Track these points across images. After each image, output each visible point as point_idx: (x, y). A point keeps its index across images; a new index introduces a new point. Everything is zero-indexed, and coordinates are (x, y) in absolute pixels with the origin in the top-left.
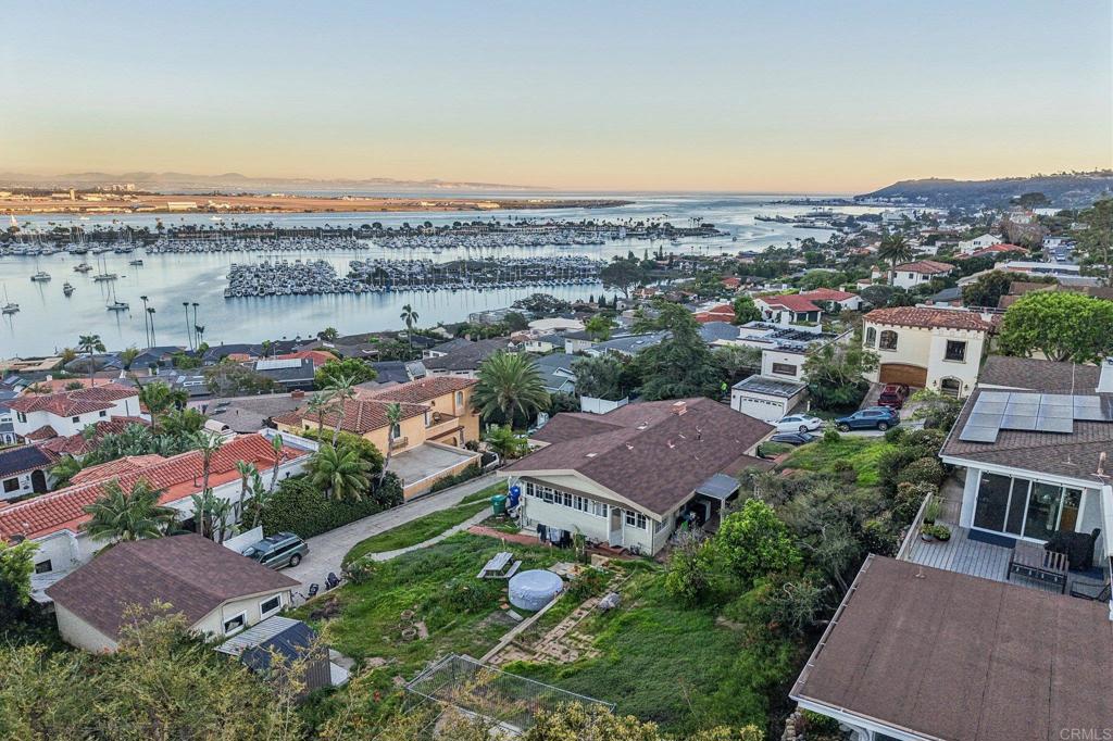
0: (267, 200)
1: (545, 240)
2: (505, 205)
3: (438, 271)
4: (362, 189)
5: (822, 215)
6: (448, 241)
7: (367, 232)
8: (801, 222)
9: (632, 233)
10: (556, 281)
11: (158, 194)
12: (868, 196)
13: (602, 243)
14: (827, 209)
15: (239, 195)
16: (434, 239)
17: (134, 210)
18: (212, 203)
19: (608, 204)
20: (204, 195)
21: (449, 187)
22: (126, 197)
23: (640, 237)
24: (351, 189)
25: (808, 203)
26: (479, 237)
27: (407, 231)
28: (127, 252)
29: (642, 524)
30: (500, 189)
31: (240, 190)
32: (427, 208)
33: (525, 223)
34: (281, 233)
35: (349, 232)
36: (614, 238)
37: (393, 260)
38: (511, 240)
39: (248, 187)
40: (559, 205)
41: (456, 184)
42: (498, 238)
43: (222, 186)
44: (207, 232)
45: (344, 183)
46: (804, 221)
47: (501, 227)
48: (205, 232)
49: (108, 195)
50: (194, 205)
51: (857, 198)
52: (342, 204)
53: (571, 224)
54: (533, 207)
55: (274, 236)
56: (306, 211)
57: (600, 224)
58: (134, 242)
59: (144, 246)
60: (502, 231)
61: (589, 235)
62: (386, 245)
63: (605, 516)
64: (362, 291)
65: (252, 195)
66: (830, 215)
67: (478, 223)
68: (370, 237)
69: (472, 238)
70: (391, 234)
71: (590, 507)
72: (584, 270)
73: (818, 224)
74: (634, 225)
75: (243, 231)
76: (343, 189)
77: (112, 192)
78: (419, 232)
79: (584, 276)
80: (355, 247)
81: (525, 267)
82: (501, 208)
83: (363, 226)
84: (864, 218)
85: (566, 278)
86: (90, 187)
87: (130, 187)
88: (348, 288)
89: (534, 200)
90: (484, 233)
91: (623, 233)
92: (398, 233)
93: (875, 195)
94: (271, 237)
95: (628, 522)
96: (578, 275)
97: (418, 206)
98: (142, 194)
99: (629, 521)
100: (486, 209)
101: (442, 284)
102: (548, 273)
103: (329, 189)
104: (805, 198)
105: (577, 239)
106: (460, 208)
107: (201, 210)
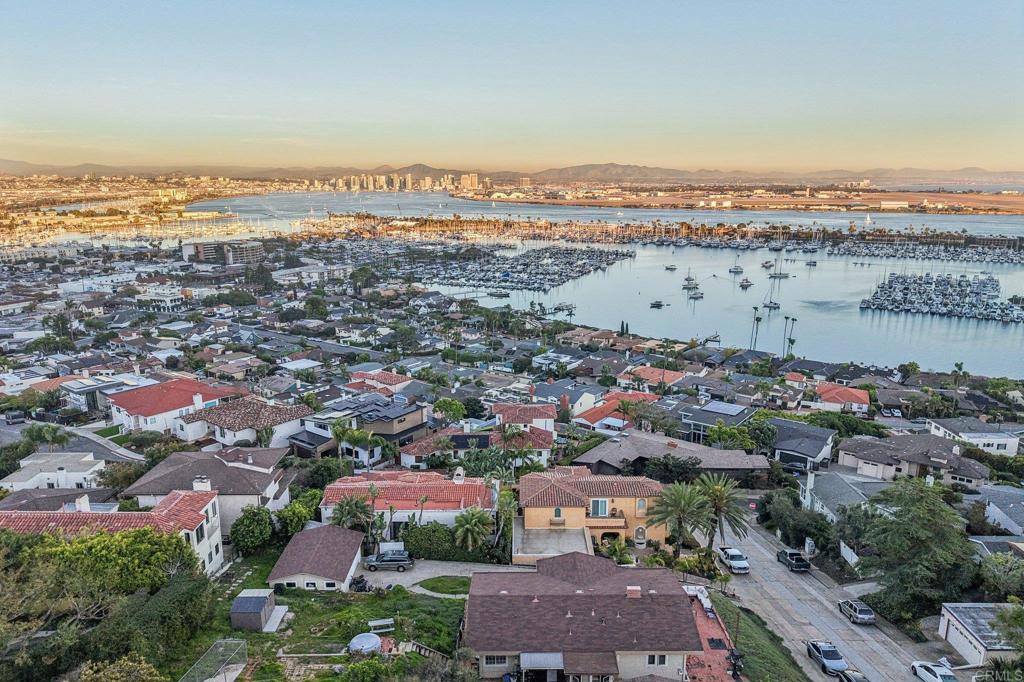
0: (992, 199)
11: (882, 192)
15: (964, 192)
17: (849, 208)
18: (927, 202)
20: (927, 192)
22: (852, 194)
28: (812, 251)
49: (838, 193)
50: (905, 205)
59: (830, 247)
65: (979, 192)
77: (843, 189)
86: (829, 184)
87: (862, 185)
98: (869, 191)
107: (909, 209)
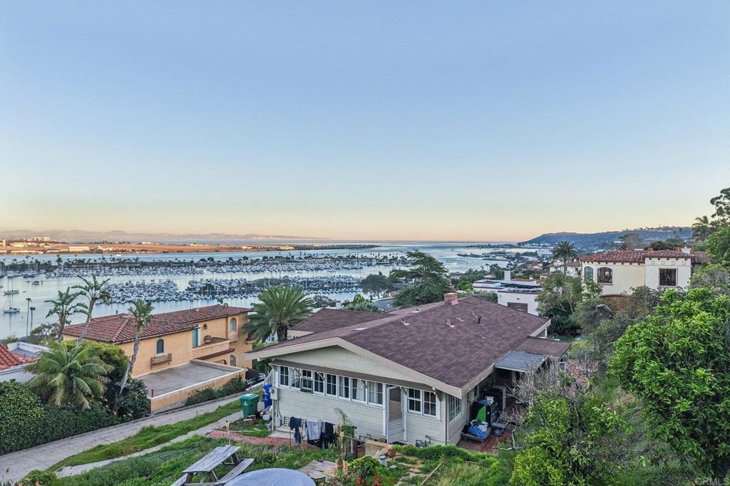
0: (138, 246)
1: (324, 267)
2: (297, 248)
3: (250, 285)
4: (203, 240)
5: (500, 253)
6: (258, 268)
7: (203, 264)
8: (486, 257)
9: (380, 262)
10: (331, 290)
11: (65, 243)
12: (526, 243)
13: (361, 268)
14: (502, 250)
15: (120, 243)
16: (249, 267)
17: (45, 252)
18: (100, 247)
19: (365, 247)
20: (96, 243)
21: (262, 238)
22: (42, 245)
23: (385, 265)
24: (195, 240)
25: (489, 246)
26: (280, 265)
27: (231, 263)
28: (32, 276)
29: (430, 409)
30: (295, 239)
31: (122, 240)
32: (246, 250)
33: (310, 256)
34: (144, 264)
35: (191, 263)
36: (369, 265)
37: (219, 279)
38: (301, 267)
39: (127, 239)
40: (333, 248)
41: (267, 237)
42: (292, 266)
43: (110, 238)
44: (92, 264)
45: (191, 236)
46: (488, 257)
47: (295, 259)
48: (90, 264)
49: (30, 244)
50: (87, 248)
51: (519, 244)
52: (189, 247)
53: (341, 257)
54: (316, 248)
55: (139, 266)
56: (164, 252)
57: (360, 257)
58: (39, 271)
59: (45, 273)
60: (295, 262)
61: (353, 264)
62: (216, 271)
63: (380, 401)
64: (195, 299)
65: (128, 243)
66: (505, 253)
67: (279, 257)
68: (205, 266)
69: (275, 266)
70: (219, 264)
71: (360, 393)
72: (350, 284)
73: (498, 258)
74: (381, 258)
75: (118, 263)
76: (191, 240)
77: (33, 242)
78: (239, 263)
79: (349, 287)
80: (194, 273)
81: (310, 282)
82: (295, 249)
83: (201, 260)
84: (526, 254)
85: (338, 288)
86: (18, 239)
87: (46, 239)
88: (185, 297)
89: (317, 245)
90: (282, 263)
91: (374, 262)
92: (224, 264)
93: (530, 242)
94: (136, 267)
95: (411, 408)
96: (346, 287)
97: (240, 249)
98: (54, 242)
99: (414, 406)
100: (285, 250)
101: (251, 293)
102: (326, 286)
103: (181, 240)
104: (487, 244)
105: (345, 266)
106: (268, 250)
107: (92, 252)
